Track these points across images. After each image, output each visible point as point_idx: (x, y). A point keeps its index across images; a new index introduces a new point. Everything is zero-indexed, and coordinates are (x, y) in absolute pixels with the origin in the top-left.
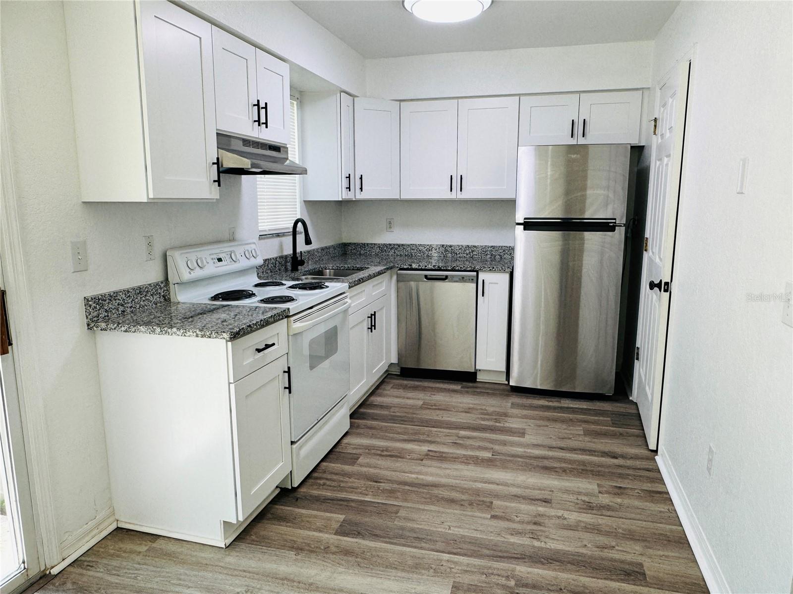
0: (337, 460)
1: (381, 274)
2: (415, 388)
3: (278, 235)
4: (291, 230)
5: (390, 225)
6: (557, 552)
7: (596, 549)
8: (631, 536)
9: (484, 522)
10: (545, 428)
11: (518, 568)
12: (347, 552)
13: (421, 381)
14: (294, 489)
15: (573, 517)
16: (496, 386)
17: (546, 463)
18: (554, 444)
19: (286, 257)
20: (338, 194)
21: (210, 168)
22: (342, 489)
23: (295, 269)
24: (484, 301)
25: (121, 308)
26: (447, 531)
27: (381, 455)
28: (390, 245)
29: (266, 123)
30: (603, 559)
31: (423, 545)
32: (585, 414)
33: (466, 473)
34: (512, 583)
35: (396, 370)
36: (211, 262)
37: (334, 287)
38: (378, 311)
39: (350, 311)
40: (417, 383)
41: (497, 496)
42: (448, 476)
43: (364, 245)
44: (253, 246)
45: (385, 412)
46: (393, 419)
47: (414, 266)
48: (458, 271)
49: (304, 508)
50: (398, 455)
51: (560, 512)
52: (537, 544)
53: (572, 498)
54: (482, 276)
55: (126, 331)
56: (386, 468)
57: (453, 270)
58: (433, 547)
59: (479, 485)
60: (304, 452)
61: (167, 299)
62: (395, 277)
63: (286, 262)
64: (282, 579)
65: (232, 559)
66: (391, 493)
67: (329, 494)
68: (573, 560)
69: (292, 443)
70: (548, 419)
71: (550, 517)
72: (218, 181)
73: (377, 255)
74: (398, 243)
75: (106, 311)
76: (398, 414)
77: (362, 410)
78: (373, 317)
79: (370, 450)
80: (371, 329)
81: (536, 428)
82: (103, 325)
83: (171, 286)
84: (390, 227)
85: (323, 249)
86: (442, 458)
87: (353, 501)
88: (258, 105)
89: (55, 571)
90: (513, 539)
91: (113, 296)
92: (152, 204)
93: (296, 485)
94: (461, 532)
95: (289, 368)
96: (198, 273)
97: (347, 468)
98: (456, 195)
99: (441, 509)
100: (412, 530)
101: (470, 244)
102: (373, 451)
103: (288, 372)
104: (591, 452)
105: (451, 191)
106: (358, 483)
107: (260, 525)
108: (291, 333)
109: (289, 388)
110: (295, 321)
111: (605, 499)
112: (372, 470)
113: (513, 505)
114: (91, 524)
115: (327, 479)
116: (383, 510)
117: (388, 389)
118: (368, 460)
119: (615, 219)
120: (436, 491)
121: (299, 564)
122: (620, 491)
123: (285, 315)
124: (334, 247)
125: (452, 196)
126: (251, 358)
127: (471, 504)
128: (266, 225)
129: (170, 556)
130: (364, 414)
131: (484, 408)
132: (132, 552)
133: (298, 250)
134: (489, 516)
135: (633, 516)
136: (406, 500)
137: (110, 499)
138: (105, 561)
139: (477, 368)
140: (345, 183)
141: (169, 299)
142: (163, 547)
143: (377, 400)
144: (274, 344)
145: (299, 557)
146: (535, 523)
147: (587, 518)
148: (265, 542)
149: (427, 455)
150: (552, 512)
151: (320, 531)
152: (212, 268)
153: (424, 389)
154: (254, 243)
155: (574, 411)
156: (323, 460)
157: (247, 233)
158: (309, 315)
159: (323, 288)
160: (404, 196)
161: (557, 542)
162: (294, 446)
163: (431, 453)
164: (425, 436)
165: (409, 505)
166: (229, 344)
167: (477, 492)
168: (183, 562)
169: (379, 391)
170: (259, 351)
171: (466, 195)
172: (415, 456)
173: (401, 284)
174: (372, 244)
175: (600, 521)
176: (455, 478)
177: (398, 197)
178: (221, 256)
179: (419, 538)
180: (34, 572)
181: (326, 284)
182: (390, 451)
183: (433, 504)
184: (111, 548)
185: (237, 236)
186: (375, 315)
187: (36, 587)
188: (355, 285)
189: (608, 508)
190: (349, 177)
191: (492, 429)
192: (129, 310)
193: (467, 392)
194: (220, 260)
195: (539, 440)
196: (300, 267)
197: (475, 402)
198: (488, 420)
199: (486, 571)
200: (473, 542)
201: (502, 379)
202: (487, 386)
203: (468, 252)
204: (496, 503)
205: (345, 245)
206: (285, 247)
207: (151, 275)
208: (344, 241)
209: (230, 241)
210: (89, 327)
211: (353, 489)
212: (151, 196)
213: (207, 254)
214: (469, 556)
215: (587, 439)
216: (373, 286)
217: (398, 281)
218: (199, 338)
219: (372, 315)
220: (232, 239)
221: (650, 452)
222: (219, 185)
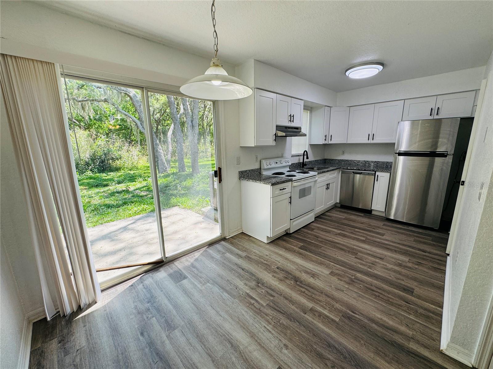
0: (307, 229)
1: (333, 170)
2: (345, 212)
3: (298, 156)
4: (303, 154)
5: (343, 153)
6: (377, 274)
7: (395, 279)
8: (415, 279)
9: (352, 258)
10: (396, 236)
11: (358, 274)
12: (300, 254)
13: (347, 210)
14: (290, 234)
15: (390, 266)
16: (381, 217)
17: (388, 247)
18: (396, 241)
19: (301, 163)
20: (321, 142)
21: (273, 136)
22: (305, 237)
23: (303, 167)
24: (377, 183)
25: (248, 175)
26: (336, 257)
27: (322, 231)
28: (343, 160)
29: (293, 121)
30: (396, 282)
31: (326, 259)
32: (418, 234)
33: (352, 243)
34: (353, 277)
35: (339, 205)
36: (274, 163)
37: (312, 173)
38: (331, 183)
39: (317, 182)
40: (346, 211)
41: (361, 252)
42: (344, 242)
43: (332, 160)
44: (288, 159)
45: (330, 218)
46: (331, 221)
47: (349, 168)
48: (367, 171)
49: (292, 239)
50: (329, 232)
51: (385, 264)
52: (369, 270)
53: (393, 260)
54: (377, 173)
55: (247, 181)
56: (322, 235)
57: (365, 170)
58: (329, 260)
59: (355, 247)
60: (294, 223)
61: (260, 173)
62: (341, 172)
63: (301, 164)
64: (279, 255)
65: (268, 246)
66: (321, 242)
67: (301, 237)
68: (382, 279)
69: (291, 220)
70: (398, 232)
71: (379, 264)
72: (275, 140)
73: (337, 163)
74: (346, 159)
75: (244, 175)
76: (334, 219)
77: (321, 216)
78: (328, 185)
79: (319, 228)
80: (327, 189)
81: (391, 234)
82: (242, 179)
83: (262, 170)
84: (343, 154)
85: (316, 161)
86: (345, 236)
87: (308, 241)
88: (290, 116)
89: (227, 238)
90: (360, 266)
91: (246, 171)
92: (256, 147)
93: (291, 233)
94: (341, 259)
95: (291, 197)
96: (269, 166)
97: (310, 232)
98: (371, 141)
99: (336, 250)
100: (324, 254)
101: (377, 161)
102: (320, 229)
103: (291, 198)
104: (413, 248)
105: (368, 140)
106: (310, 236)
107: (278, 240)
108: (292, 186)
109: (290, 203)
110: (294, 183)
111: (410, 265)
112: (317, 234)
113: (366, 256)
114: (236, 229)
115: (301, 233)
116: (317, 246)
117: (334, 211)
118: (317, 231)
119: (448, 152)
120: (338, 245)
121: (285, 253)
122: (419, 264)
123: (291, 180)
124: (320, 160)
125: (369, 142)
126: (278, 192)
127: (349, 252)
128: (294, 152)
129: (253, 242)
130: (321, 217)
131: (370, 223)
132: (244, 238)
133: (305, 161)
134: (354, 257)
135: (420, 273)
136: (325, 245)
137: (241, 224)
138: (238, 239)
139: (372, 209)
140: (324, 138)
141: (261, 173)
142: (252, 239)
143: (328, 214)
144: (286, 189)
145: (286, 251)
146: (372, 264)
147: (397, 268)
148: (278, 245)
149: (339, 234)
150: (382, 263)
151: (294, 246)
152: (274, 165)
153: (348, 213)
154: (289, 158)
155: (414, 232)
156: (302, 228)
157: (287, 155)
158: (300, 181)
159: (308, 173)
160: (348, 142)
161: (378, 272)
162: (291, 221)
163: (340, 234)
164: (341, 228)
165: (326, 246)
166: (271, 186)
167: (353, 249)
168: (256, 244)
169: (330, 211)
170: (281, 190)
171: (374, 141)
172: (334, 233)
173: (343, 174)
174: (335, 159)
175: (403, 271)
176: (347, 243)
177: (346, 143)
178: (277, 162)
179: (325, 256)
180: (223, 237)
181: (309, 172)
182: (326, 230)
183: (335, 248)
184: (240, 236)
185: (284, 155)
186: (329, 184)
187: (223, 240)
188: (321, 173)
189: (410, 268)
190: (326, 136)
191: (370, 231)
192: (249, 175)
193: (365, 217)
194: (277, 163)
195: (390, 239)
196: (304, 166)
197: (368, 221)
198: (370, 228)
199: (345, 272)
200: (344, 262)
201: (384, 215)
202: (375, 216)
203: (375, 164)
204: (359, 254)
205: (325, 159)
206: (300, 159)
207: (256, 166)
208: (325, 158)
209: (281, 157)
210: (239, 179)
211: (309, 238)
212: (255, 145)
213: (273, 161)
214: (341, 266)
215: (414, 243)
216: (330, 174)
217: (342, 173)
218: (264, 184)
219: (328, 184)
220: (282, 157)
221: (446, 254)
222: (275, 141)
